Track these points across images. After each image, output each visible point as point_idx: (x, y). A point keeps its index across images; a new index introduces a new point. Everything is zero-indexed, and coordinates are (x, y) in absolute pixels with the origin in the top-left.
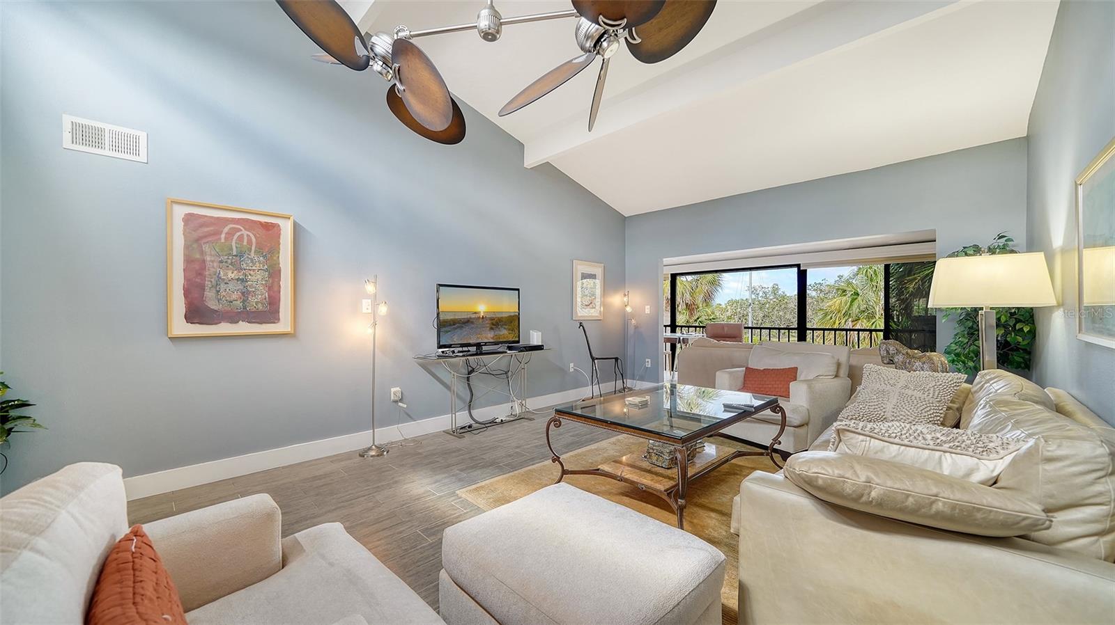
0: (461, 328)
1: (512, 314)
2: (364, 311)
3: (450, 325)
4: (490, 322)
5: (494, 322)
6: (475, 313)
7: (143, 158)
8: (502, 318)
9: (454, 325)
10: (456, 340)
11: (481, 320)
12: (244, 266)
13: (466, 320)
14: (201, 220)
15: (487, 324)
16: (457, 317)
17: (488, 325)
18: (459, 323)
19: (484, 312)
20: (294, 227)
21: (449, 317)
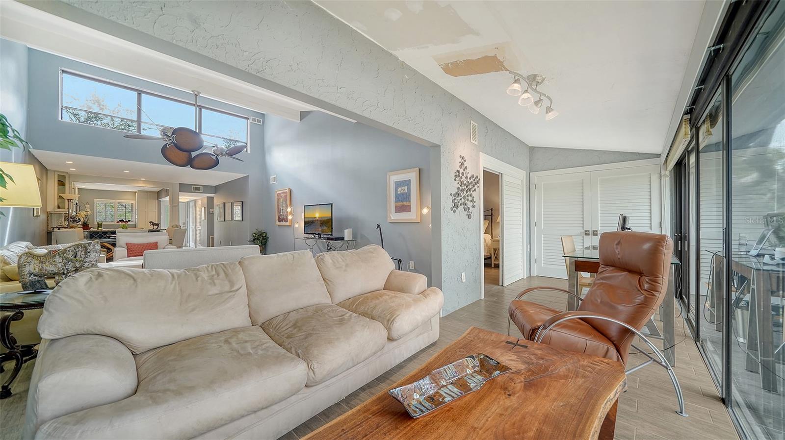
0: (309, 225)
1: (329, 218)
7: (271, 183)
8: (325, 220)
9: (308, 223)
10: (309, 231)
11: (317, 222)
12: (283, 205)
13: (312, 221)
14: (280, 194)
17: (320, 224)
19: (318, 217)
20: (291, 191)
21: (308, 220)
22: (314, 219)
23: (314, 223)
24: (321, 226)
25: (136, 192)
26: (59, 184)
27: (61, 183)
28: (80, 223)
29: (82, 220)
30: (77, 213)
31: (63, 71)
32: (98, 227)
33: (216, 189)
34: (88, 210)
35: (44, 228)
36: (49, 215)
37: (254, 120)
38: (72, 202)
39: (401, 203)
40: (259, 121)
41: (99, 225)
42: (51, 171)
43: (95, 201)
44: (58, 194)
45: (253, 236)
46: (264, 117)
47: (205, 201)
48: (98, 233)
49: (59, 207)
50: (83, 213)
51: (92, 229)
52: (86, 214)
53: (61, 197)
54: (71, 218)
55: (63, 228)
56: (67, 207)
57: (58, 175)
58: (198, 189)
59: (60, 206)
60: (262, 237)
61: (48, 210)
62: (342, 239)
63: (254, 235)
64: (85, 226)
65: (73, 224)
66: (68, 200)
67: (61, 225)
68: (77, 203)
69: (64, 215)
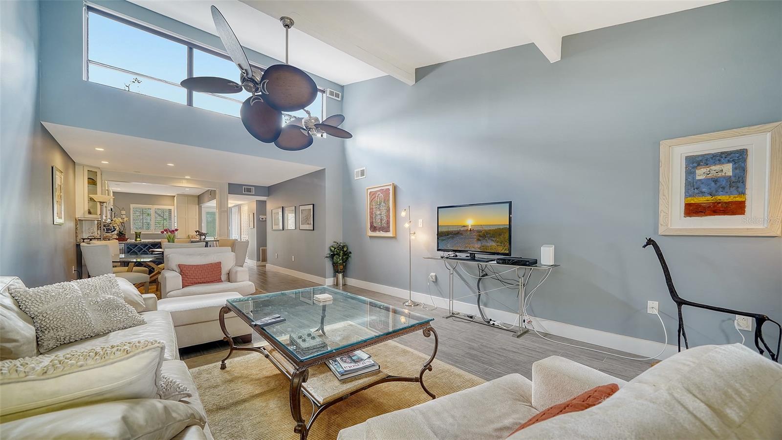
0: (453, 238)
1: (501, 227)
2: (420, 226)
3: (445, 235)
4: (478, 234)
5: (481, 234)
6: (464, 226)
7: (355, 179)
8: (490, 230)
9: (448, 235)
10: (449, 247)
11: (469, 233)
12: (381, 209)
13: (457, 232)
14: (373, 193)
15: (475, 235)
16: (450, 230)
17: (475, 237)
18: (451, 234)
19: (471, 225)
20: (395, 188)
21: (445, 230)
22: (462, 229)
23: (462, 234)
24: (478, 240)
25: (174, 196)
26: (89, 183)
27: (92, 182)
28: (116, 232)
29: (118, 229)
30: (112, 220)
31: (89, 8)
32: (136, 237)
33: (270, 191)
34: (124, 216)
35: (72, 240)
36: (78, 222)
37: (332, 93)
38: (106, 207)
39: (709, 197)
40: (337, 96)
41: (138, 235)
42: (80, 165)
43: (131, 207)
44: (88, 196)
45: (331, 250)
46: (343, 90)
47: (254, 205)
48: (137, 245)
49: (90, 213)
50: (118, 220)
51: (129, 241)
52: (122, 221)
53: (91, 199)
54: (104, 226)
55: (95, 239)
56: (99, 213)
57: (88, 171)
58: (249, 190)
59: (91, 210)
60: (342, 252)
61: (77, 217)
62: (534, 262)
63: (333, 249)
64: (121, 237)
65: (108, 234)
66: (101, 202)
67: (93, 235)
68: (111, 209)
69: (96, 222)
